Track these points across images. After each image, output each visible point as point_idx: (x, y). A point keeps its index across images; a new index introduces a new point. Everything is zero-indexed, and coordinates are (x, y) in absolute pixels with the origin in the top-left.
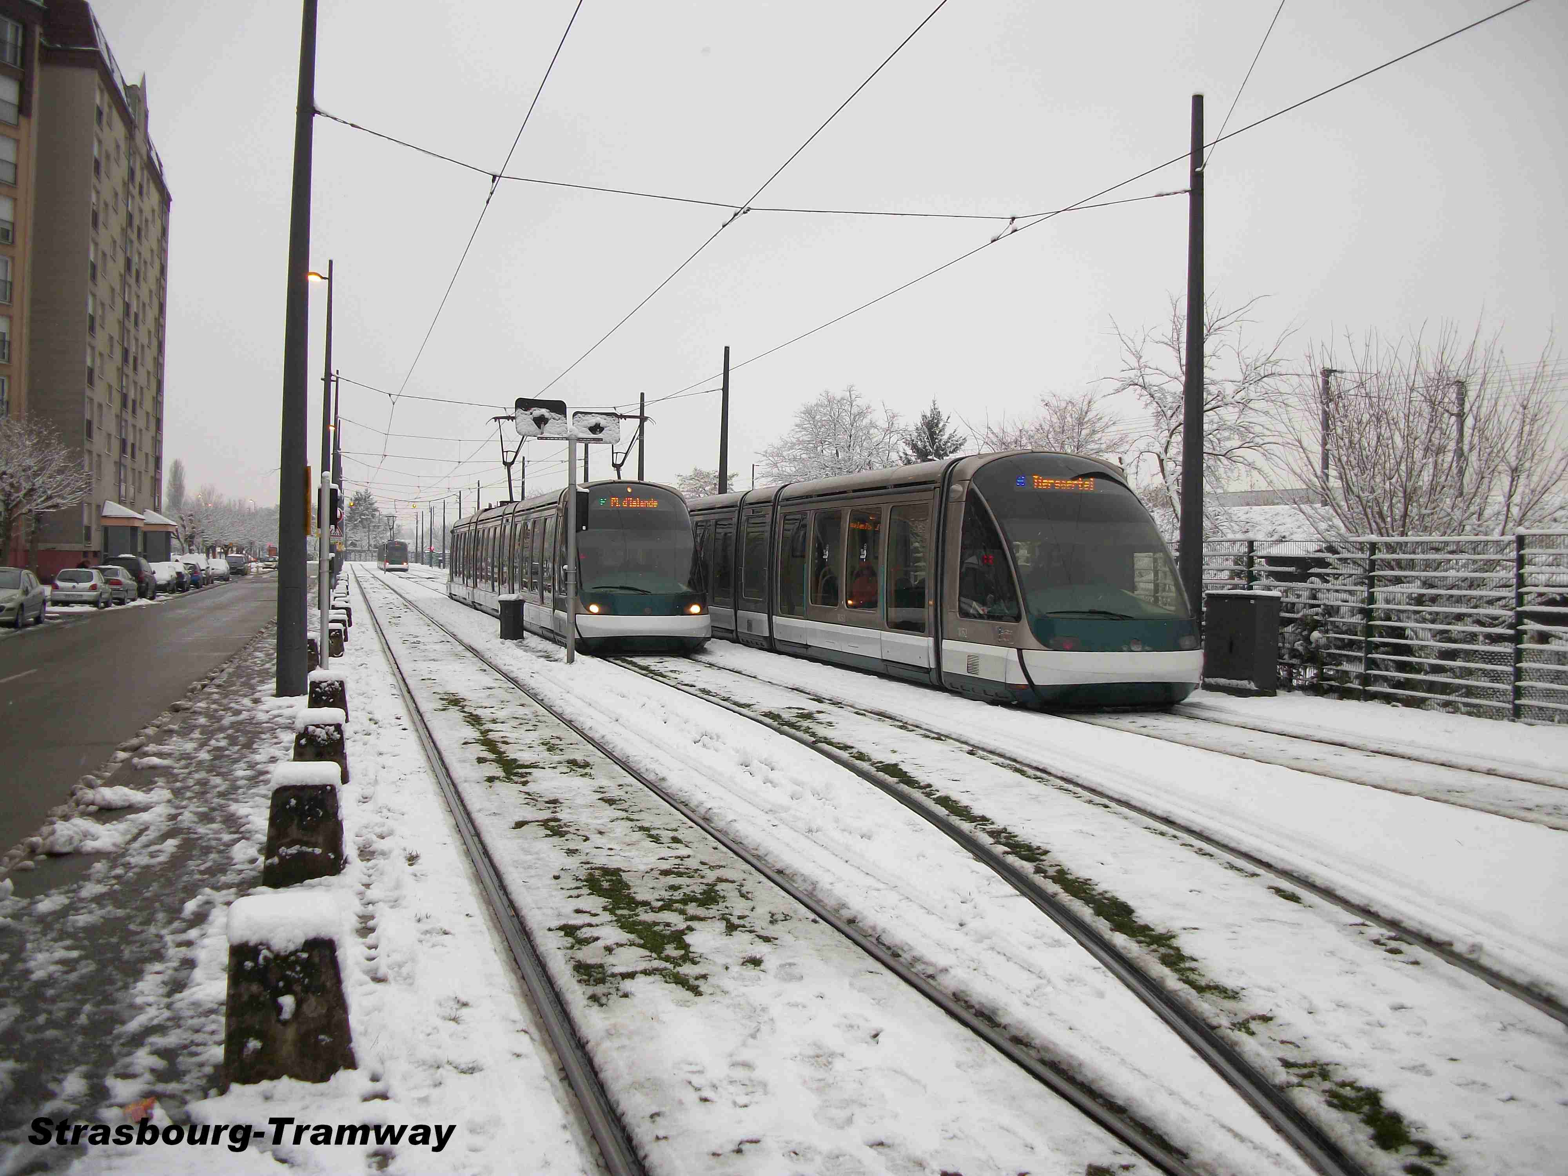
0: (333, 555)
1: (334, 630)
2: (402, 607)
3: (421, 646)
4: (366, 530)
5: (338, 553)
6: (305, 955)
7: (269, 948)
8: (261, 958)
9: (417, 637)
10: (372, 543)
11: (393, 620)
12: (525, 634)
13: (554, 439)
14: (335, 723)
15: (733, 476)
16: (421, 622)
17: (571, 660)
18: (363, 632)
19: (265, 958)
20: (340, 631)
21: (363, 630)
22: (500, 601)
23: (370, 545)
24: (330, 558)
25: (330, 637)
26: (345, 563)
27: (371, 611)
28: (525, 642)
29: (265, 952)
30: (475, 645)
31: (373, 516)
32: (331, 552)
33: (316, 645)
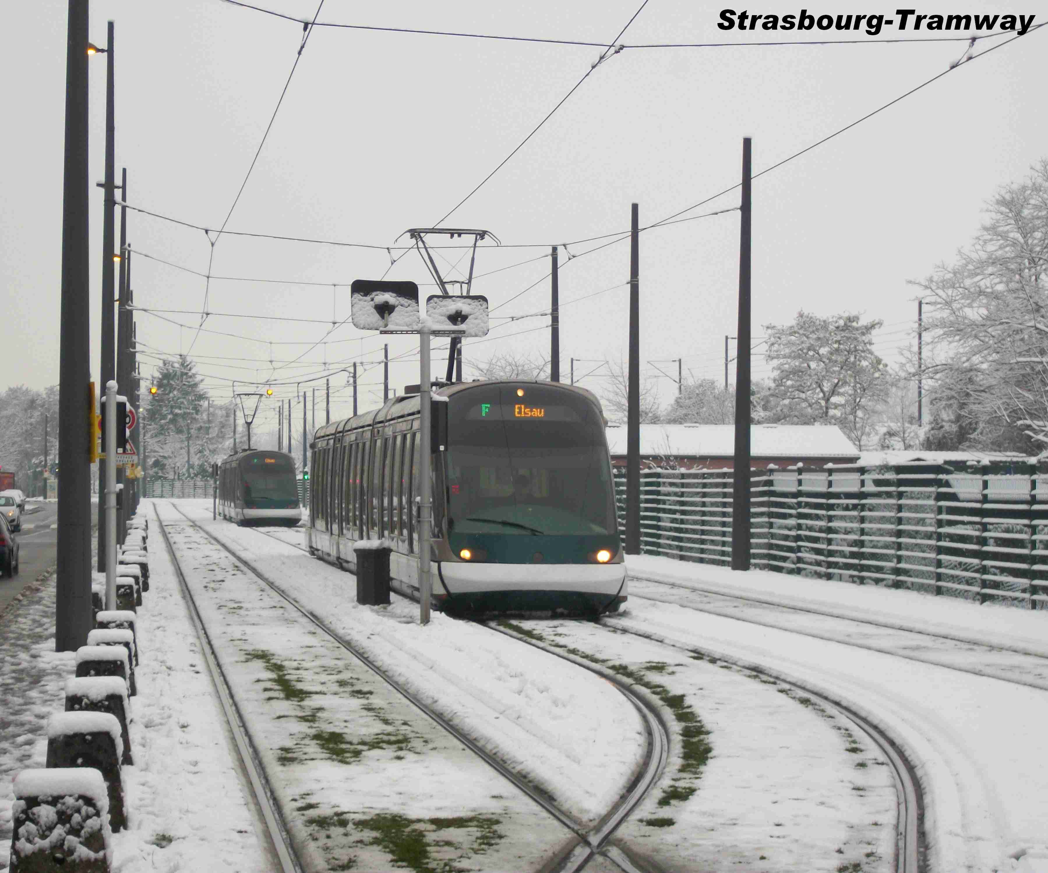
0: (121, 486)
1: (123, 586)
2: (230, 569)
3: (242, 612)
4: (183, 437)
5: (130, 483)
6: (107, 703)
7: (88, 698)
8: (83, 703)
9: (240, 602)
10: (196, 461)
11: (212, 585)
12: (393, 596)
13: (402, 332)
14: (124, 641)
15: (873, 326)
16: (254, 587)
17: (425, 620)
18: (165, 598)
19: (86, 704)
20: (130, 587)
21: (164, 594)
22: (356, 551)
23: (191, 466)
24: (117, 490)
25: (118, 596)
26: (142, 500)
27: (180, 574)
28: (390, 608)
29: (85, 700)
30: (319, 612)
31: (197, 410)
32: (118, 482)
33: (100, 600)
